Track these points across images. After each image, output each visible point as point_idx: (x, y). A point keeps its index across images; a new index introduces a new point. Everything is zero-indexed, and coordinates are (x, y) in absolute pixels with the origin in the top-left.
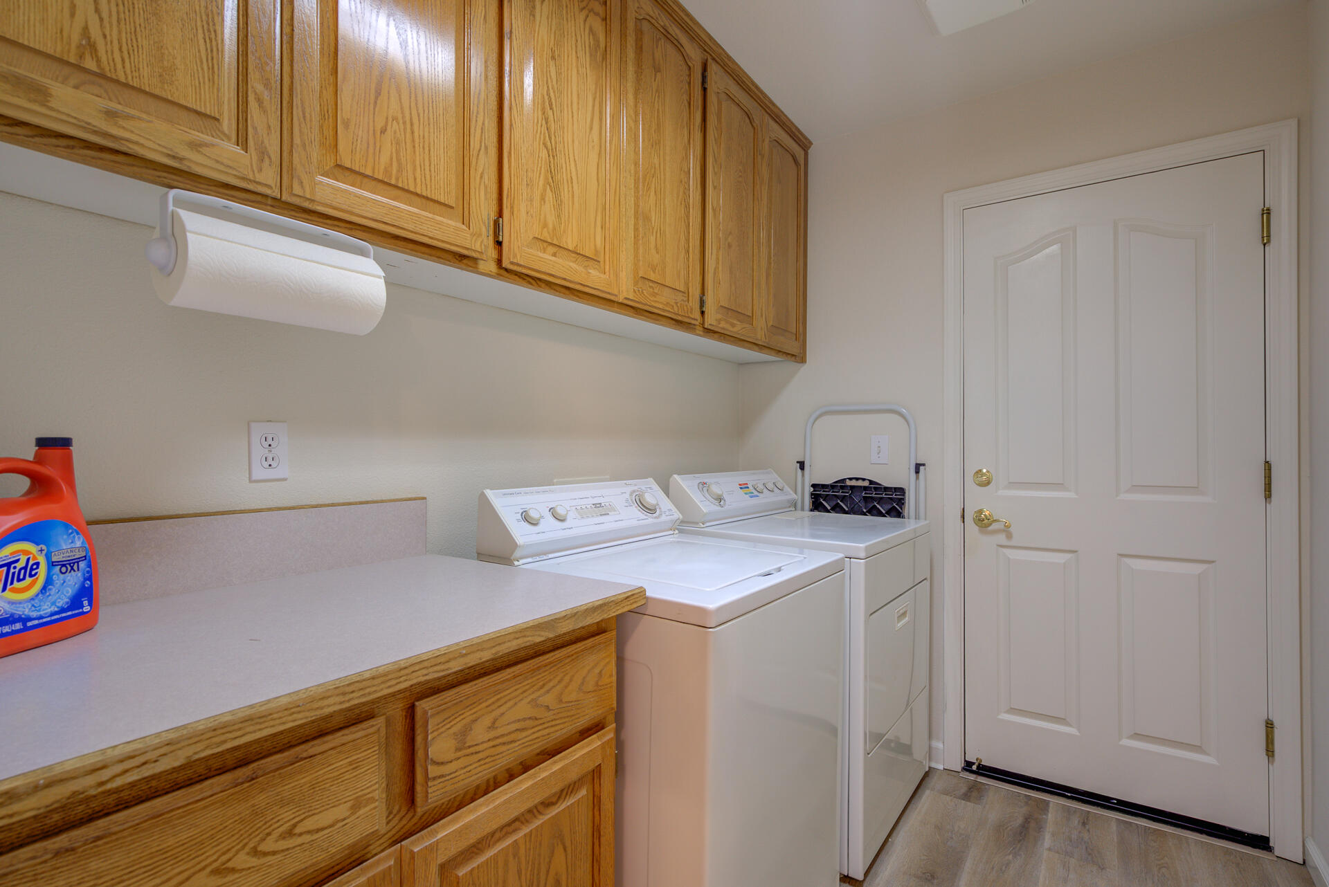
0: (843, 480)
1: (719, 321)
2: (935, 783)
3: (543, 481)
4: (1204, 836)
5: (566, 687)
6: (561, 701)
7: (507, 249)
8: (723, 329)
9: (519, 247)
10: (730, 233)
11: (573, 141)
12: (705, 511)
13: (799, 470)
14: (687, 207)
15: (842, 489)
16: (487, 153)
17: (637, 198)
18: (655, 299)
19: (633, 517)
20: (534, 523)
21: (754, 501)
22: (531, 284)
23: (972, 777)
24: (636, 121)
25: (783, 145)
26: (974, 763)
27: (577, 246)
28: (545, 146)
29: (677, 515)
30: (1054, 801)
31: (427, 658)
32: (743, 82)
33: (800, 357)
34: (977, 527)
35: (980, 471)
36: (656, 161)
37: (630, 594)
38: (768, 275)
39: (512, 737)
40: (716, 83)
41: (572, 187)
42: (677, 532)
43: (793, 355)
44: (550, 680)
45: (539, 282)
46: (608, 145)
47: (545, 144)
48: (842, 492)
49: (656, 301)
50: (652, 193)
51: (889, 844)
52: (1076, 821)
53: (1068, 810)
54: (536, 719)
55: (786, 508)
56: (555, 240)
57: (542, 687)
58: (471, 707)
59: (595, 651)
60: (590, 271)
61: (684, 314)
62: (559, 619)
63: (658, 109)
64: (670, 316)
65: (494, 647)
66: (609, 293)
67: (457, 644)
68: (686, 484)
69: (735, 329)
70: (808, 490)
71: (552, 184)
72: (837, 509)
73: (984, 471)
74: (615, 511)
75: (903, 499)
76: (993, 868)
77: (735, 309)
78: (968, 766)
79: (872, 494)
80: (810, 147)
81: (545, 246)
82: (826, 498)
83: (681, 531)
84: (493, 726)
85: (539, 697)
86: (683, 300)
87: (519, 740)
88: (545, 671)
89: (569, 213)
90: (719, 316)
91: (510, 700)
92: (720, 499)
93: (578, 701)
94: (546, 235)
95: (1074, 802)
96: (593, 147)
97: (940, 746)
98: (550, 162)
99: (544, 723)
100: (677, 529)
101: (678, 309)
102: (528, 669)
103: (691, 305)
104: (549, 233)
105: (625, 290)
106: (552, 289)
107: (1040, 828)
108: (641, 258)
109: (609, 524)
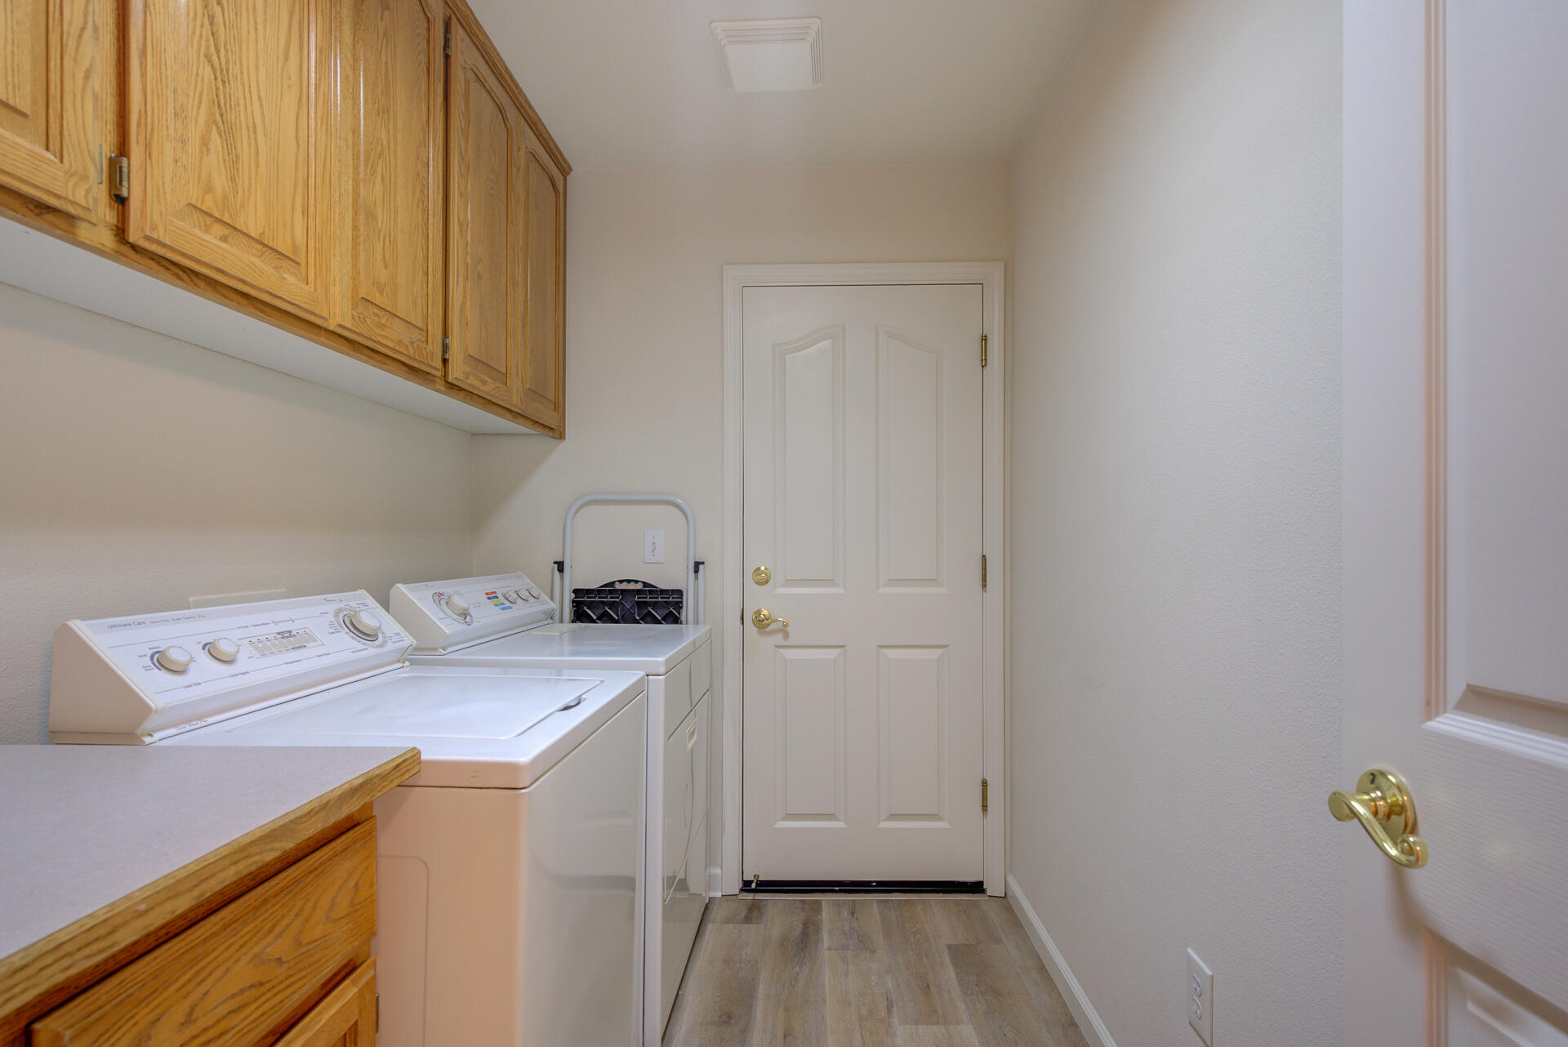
0: (612, 584)
1: (467, 375)
2: (717, 913)
3: (174, 601)
4: (941, 895)
5: (307, 920)
6: (300, 944)
7: (139, 213)
8: (471, 385)
9: (161, 213)
10: (480, 260)
11: (257, 68)
12: (447, 632)
13: (557, 573)
14: (426, 211)
15: (611, 594)
16: (97, 39)
17: (356, 183)
18: (383, 333)
19: (346, 647)
20: (178, 670)
21: (508, 614)
22: (182, 280)
23: (750, 896)
24: (355, 69)
25: (540, 161)
26: (752, 882)
27: (264, 232)
28: (209, 61)
29: (408, 640)
30: (825, 898)
31: (69, 937)
32: (495, 64)
33: (557, 432)
34: (756, 629)
35: (759, 569)
36: (383, 135)
37: (401, 760)
38: (524, 325)
39: (224, 1025)
40: (463, 53)
41: (256, 140)
42: (407, 663)
43: (551, 429)
44: (283, 917)
45: (194, 278)
46: (312, 90)
47: (208, 57)
48: (611, 598)
49: (384, 336)
50: (378, 180)
51: (680, 997)
52: (845, 913)
53: (838, 904)
54: (262, 984)
55: (541, 620)
56: (226, 213)
57: (270, 931)
58: (150, 999)
59: (349, 854)
60: (285, 276)
61: (421, 360)
62: (301, 817)
63: (386, 63)
64: (402, 359)
65: (196, 886)
66: (314, 314)
67: (128, 897)
68: (416, 596)
69: (487, 388)
70: (569, 597)
71: (221, 125)
72: (605, 618)
73: (763, 568)
74: (315, 641)
75: (681, 602)
76: (784, 986)
77: (486, 362)
78: (746, 886)
79: (646, 598)
80: (569, 174)
81: (208, 223)
82: (591, 605)
83: (413, 662)
84: (189, 1019)
85: (266, 947)
86: (419, 340)
87: (233, 1028)
88: (273, 906)
89: (250, 178)
90: (468, 369)
91: (218, 966)
92: (464, 614)
93: (325, 936)
94: (209, 204)
95: (842, 894)
96: (290, 87)
97: (718, 871)
98: (217, 89)
99: (274, 987)
100: (408, 660)
101: (415, 353)
102: (246, 908)
103: (431, 348)
104: (215, 202)
105: (338, 313)
106: (218, 292)
107: (818, 930)
108: (362, 271)
109: (308, 661)
